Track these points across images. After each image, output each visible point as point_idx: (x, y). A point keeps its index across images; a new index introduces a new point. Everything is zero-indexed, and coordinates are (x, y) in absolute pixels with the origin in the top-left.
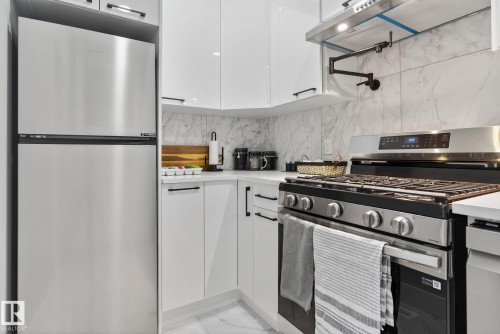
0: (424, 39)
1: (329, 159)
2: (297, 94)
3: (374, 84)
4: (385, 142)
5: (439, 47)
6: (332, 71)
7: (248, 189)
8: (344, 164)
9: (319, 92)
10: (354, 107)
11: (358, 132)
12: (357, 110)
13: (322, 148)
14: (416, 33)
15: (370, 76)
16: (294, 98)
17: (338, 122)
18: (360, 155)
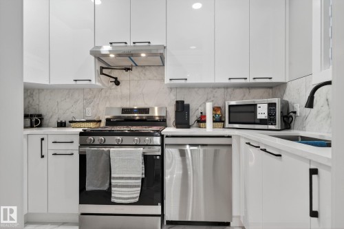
0: (139, 69)
1: (89, 119)
2: (76, 80)
3: (117, 83)
4: (124, 111)
5: (145, 74)
6: (102, 73)
7: (42, 139)
8: (100, 121)
9: (93, 82)
10: (106, 92)
11: (108, 105)
12: (108, 94)
13: (85, 113)
14: (136, 65)
15: (116, 78)
16: (74, 83)
17: (95, 99)
18: (109, 117)
